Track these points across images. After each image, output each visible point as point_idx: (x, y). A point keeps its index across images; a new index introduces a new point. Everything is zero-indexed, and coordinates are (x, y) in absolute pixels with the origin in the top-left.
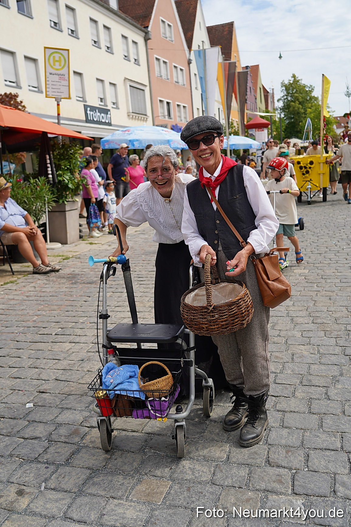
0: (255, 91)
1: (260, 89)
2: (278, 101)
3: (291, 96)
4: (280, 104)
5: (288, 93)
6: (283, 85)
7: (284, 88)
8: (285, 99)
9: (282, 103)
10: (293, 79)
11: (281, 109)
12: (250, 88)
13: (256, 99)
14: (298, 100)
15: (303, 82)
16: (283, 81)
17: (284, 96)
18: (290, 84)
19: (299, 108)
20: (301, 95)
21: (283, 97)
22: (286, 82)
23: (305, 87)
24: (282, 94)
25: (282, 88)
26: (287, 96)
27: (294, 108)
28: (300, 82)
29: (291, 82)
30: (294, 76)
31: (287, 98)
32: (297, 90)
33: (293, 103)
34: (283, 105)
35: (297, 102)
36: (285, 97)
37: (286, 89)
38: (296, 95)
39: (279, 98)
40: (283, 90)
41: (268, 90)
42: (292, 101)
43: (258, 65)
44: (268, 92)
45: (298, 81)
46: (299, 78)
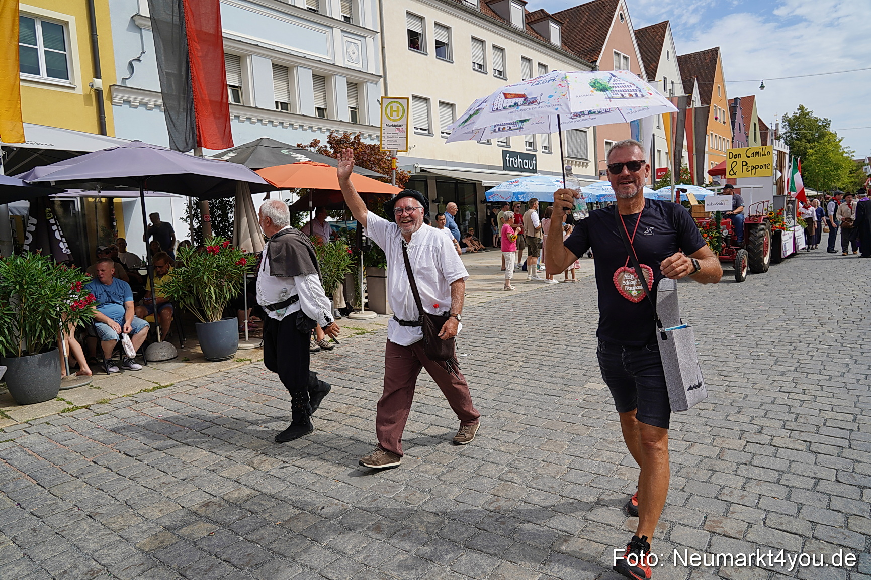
0: (747, 128)
1: (755, 124)
3: (795, 134)
5: (792, 129)
6: (785, 119)
7: (786, 123)
8: (787, 137)
9: (783, 141)
10: (800, 111)
12: (739, 124)
13: (748, 137)
14: (805, 137)
15: (814, 115)
16: (787, 114)
17: (786, 133)
18: (796, 118)
19: (806, 148)
20: (811, 132)
21: (784, 134)
22: (790, 116)
23: (817, 121)
24: (784, 131)
25: (784, 123)
26: (790, 132)
27: (799, 147)
28: (810, 115)
29: (798, 115)
30: (801, 108)
31: (790, 135)
32: (804, 126)
33: (797, 142)
35: (804, 140)
36: (788, 134)
37: (789, 123)
38: (803, 131)
40: (785, 125)
42: (797, 139)
43: (754, 96)
44: (768, 128)
45: (807, 114)
46: (808, 111)
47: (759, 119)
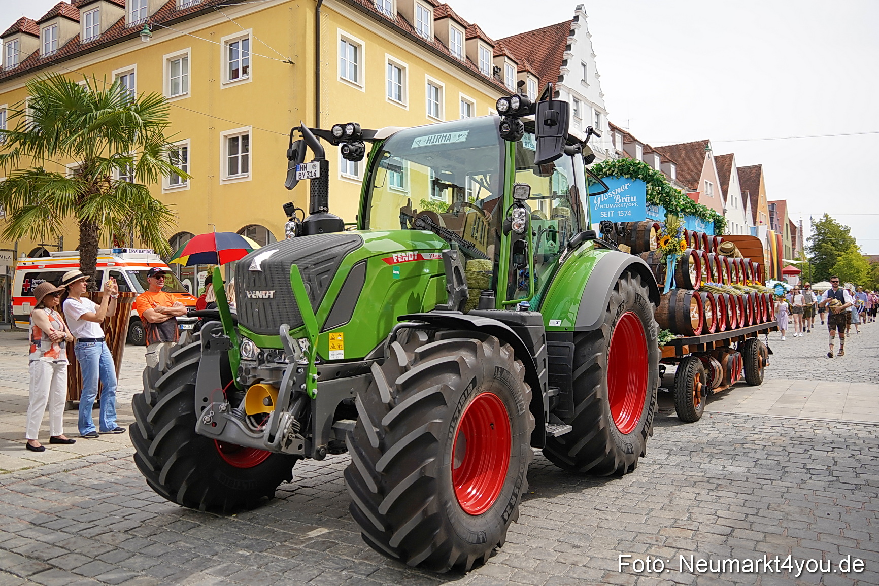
0: (782, 229)
1: (787, 224)
2: (808, 240)
3: (823, 237)
4: (811, 244)
5: (819, 233)
6: (814, 224)
7: (815, 227)
8: (815, 239)
10: (825, 218)
11: (810, 249)
14: (830, 240)
15: (837, 222)
16: (814, 220)
17: (814, 235)
18: (821, 223)
20: (834, 236)
21: (813, 236)
22: (817, 221)
23: (839, 227)
24: (812, 234)
26: (817, 235)
27: (825, 249)
28: (833, 222)
29: (823, 221)
30: (826, 216)
32: (829, 230)
33: (824, 244)
34: (813, 245)
35: (830, 243)
36: (816, 237)
37: (817, 228)
38: (828, 235)
39: (809, 237)
40: (813, 229)
41: (796, 225)
42: (824, 242)
43: (785, 200)
44: (796, 227)
45: (831, 221)
46: (832, 218)
47: (790, 221)
